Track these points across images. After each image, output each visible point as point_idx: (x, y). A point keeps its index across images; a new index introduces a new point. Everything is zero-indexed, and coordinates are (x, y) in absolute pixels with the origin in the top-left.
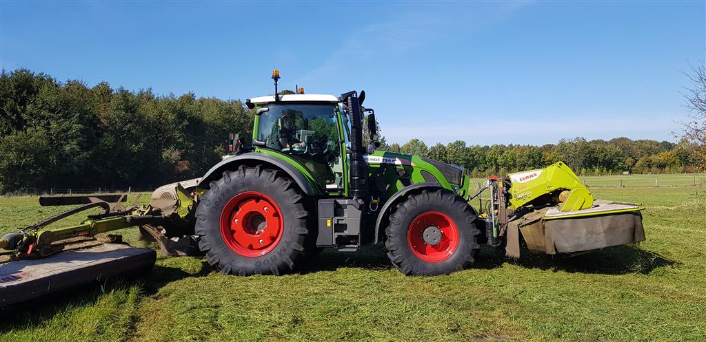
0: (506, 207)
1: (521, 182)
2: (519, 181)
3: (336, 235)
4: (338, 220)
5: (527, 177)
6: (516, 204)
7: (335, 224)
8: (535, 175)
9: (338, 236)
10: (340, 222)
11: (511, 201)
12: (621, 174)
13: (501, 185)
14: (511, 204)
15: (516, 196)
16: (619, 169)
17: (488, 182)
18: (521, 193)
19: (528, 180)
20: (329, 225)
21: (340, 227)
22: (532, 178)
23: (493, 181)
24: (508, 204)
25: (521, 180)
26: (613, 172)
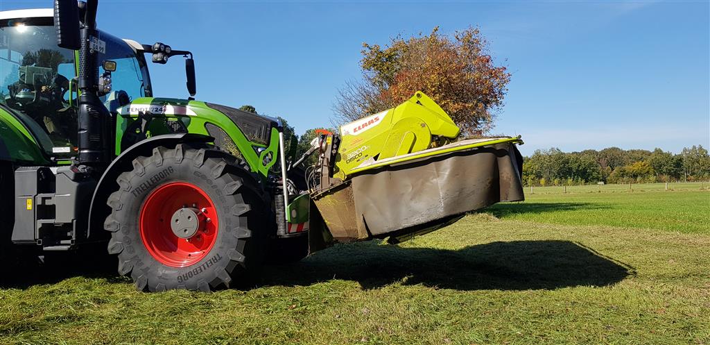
0: (331, 176)
1: (356, 133)
2: (352, 133)
3: (40, 223)
4: (44, 199)
5: (365, 125)
6: (346, 169)
7: (38, 206)
8: (377, 119)
9: (43, 224)
10: (48, 202)
11: (338, 164)
13: (329, 141)
16: (593, 179)
20: (30, 207)
21: (46, 211)
22: (372, 125)
23: (323, 137)
24: (333, 170)
25: (355, 130)
26: (586, 181)
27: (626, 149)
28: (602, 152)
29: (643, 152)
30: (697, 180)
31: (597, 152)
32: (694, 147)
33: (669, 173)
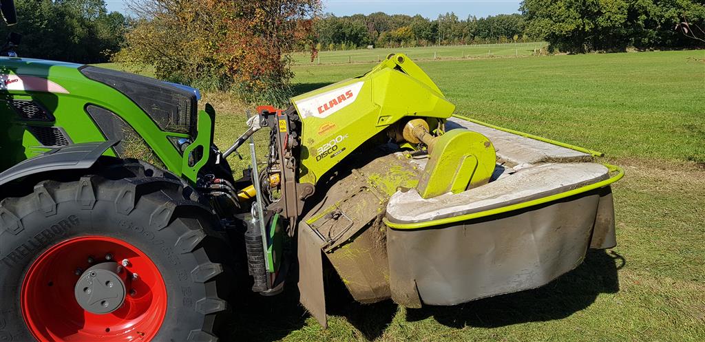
0: (297, 180)
1: (322, 116)
2: (316, 113)
5: (333, 103)
6: (317, 168)
8: (350, 94)
11: (304, 162)
12: (366, 48)
13: (283, 126)
14: (306, 171)
15: (315, 151)
16: (364, 43)
17: (257, 118)
18: (327, 141)
19: (336, 108)
22: (344, 104)
23: (266, 115)
24: (300, 171)
25: (320, 110)
26: (358, 46)
27: (390, 14)
28: (369, 16)
29: (405, 17)
30: (449, 44)
31: (365, 17)
32: (448, 14)
33: (427, 38)
